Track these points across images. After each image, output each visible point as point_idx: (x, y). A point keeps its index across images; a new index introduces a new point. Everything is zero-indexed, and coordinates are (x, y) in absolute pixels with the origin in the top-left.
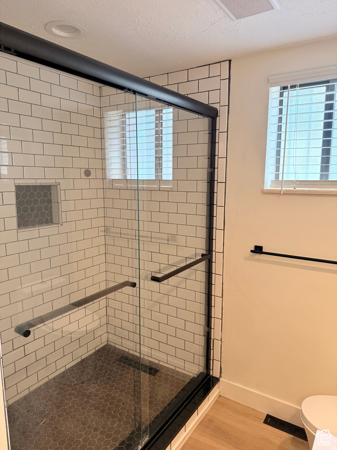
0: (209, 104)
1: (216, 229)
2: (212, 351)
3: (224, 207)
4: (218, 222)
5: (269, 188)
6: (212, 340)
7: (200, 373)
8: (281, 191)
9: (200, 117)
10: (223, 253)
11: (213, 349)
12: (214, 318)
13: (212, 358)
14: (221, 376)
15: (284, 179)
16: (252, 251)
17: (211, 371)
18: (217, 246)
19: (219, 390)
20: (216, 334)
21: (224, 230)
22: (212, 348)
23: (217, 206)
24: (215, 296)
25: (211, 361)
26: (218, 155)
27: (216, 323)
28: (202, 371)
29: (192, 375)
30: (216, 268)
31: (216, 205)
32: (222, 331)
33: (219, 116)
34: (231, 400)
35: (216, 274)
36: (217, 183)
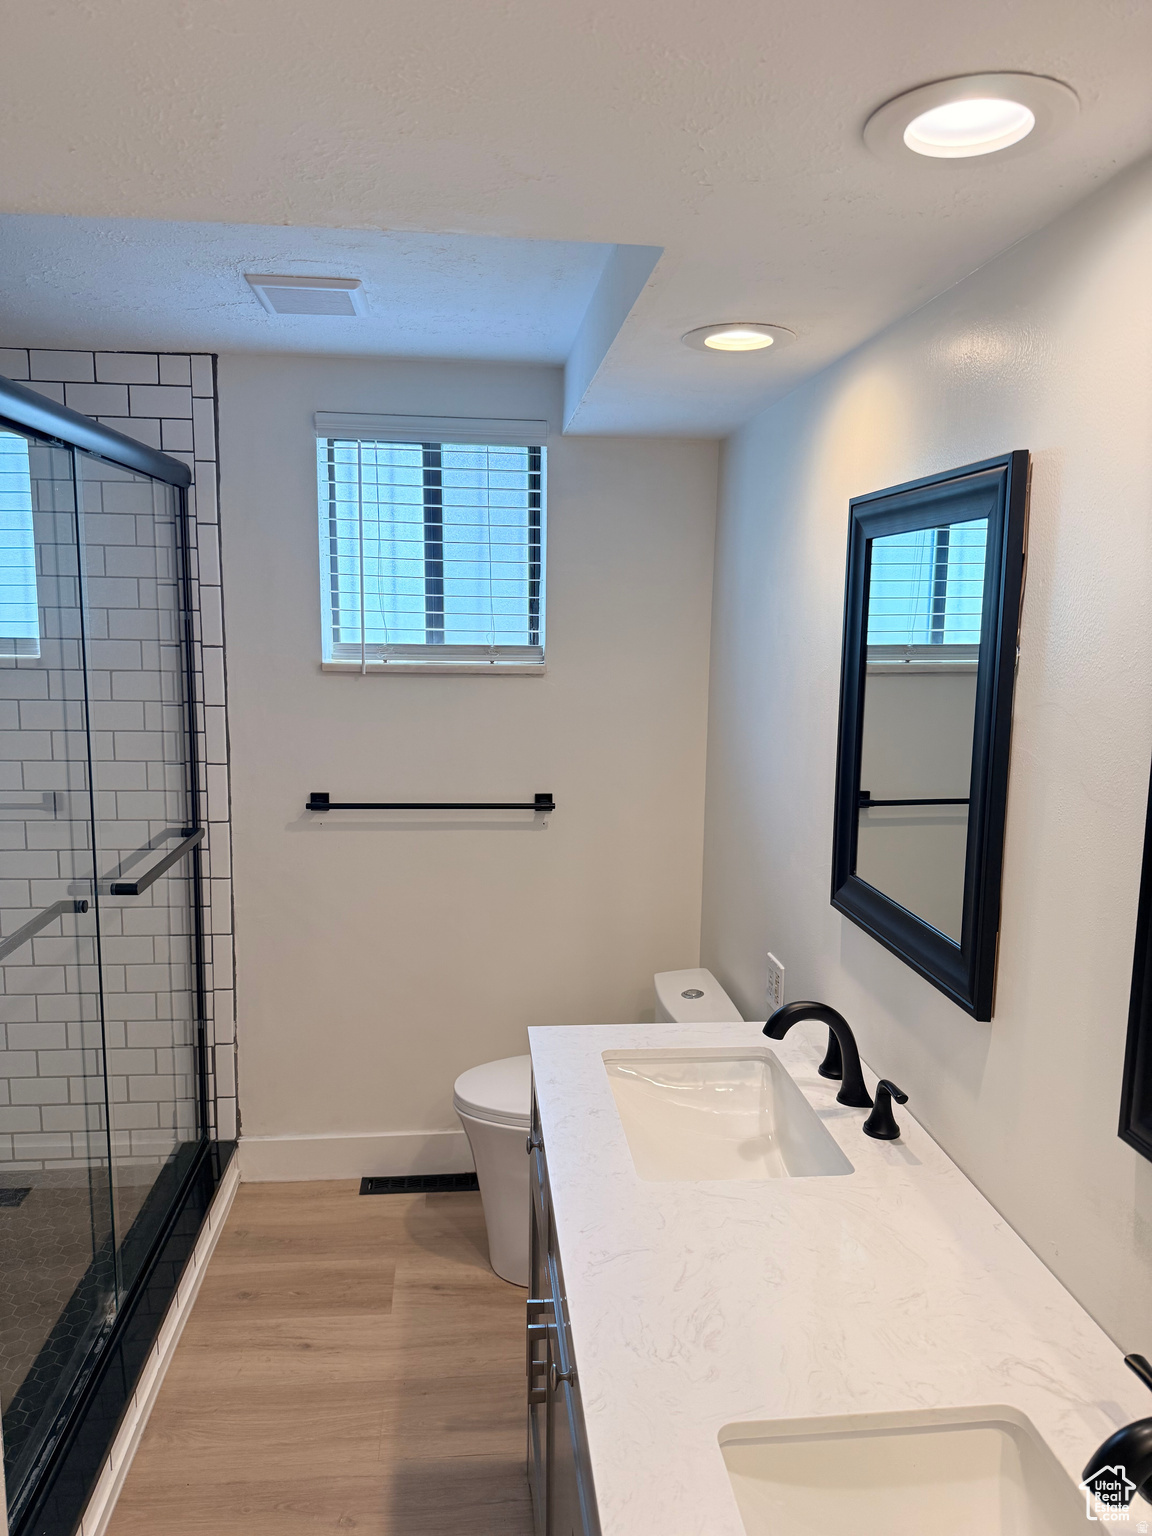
0: (162, 450)
1: (207, 764)
2: (211, 1077)
3: (226, 706)
4: (211, 746)
5: (333, 661)
6: (210, 1049)
7: (179, 1147)
8: (361, 667)
9: (138, 479)
10: (230, 821)
11: (214, 1072)
12: (212, 991)
13: (212, 1097)
14: (239, 1134)
15: (366, 642)
16: (308, 806)
17: (213, 1130)
18: (213, 806)
19: (237, 1172)
20: (219, 1030)
21: (228, 764)
22: (210, 1071)
23: (205, 706)
24: (212, 935)
25: (211, 1104)
26: (198, 579)
27: (218, 1005)
28: (186, 1140)
29: (155, 1161)
30: (214, 862)
31: (203, 702)
32: (235, 1019)
33: (194, 484)
34: (271, 1183)
35: (214, 878)
36: (202, 646)
